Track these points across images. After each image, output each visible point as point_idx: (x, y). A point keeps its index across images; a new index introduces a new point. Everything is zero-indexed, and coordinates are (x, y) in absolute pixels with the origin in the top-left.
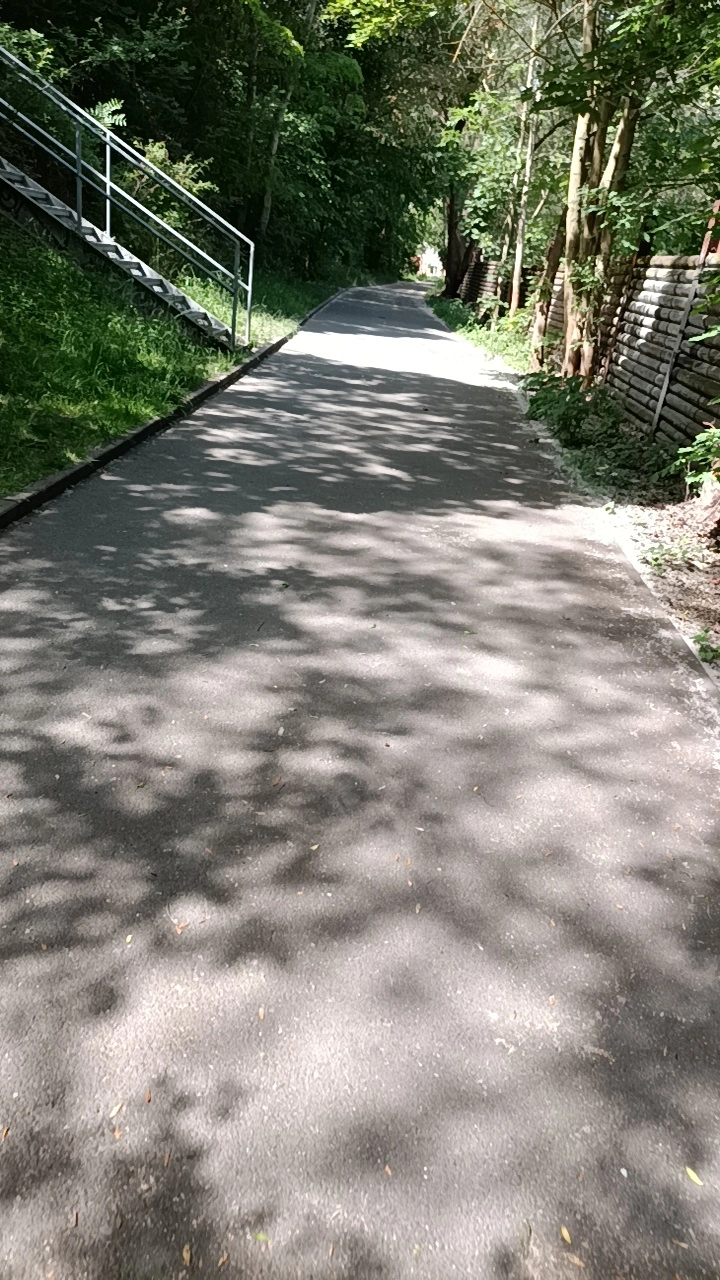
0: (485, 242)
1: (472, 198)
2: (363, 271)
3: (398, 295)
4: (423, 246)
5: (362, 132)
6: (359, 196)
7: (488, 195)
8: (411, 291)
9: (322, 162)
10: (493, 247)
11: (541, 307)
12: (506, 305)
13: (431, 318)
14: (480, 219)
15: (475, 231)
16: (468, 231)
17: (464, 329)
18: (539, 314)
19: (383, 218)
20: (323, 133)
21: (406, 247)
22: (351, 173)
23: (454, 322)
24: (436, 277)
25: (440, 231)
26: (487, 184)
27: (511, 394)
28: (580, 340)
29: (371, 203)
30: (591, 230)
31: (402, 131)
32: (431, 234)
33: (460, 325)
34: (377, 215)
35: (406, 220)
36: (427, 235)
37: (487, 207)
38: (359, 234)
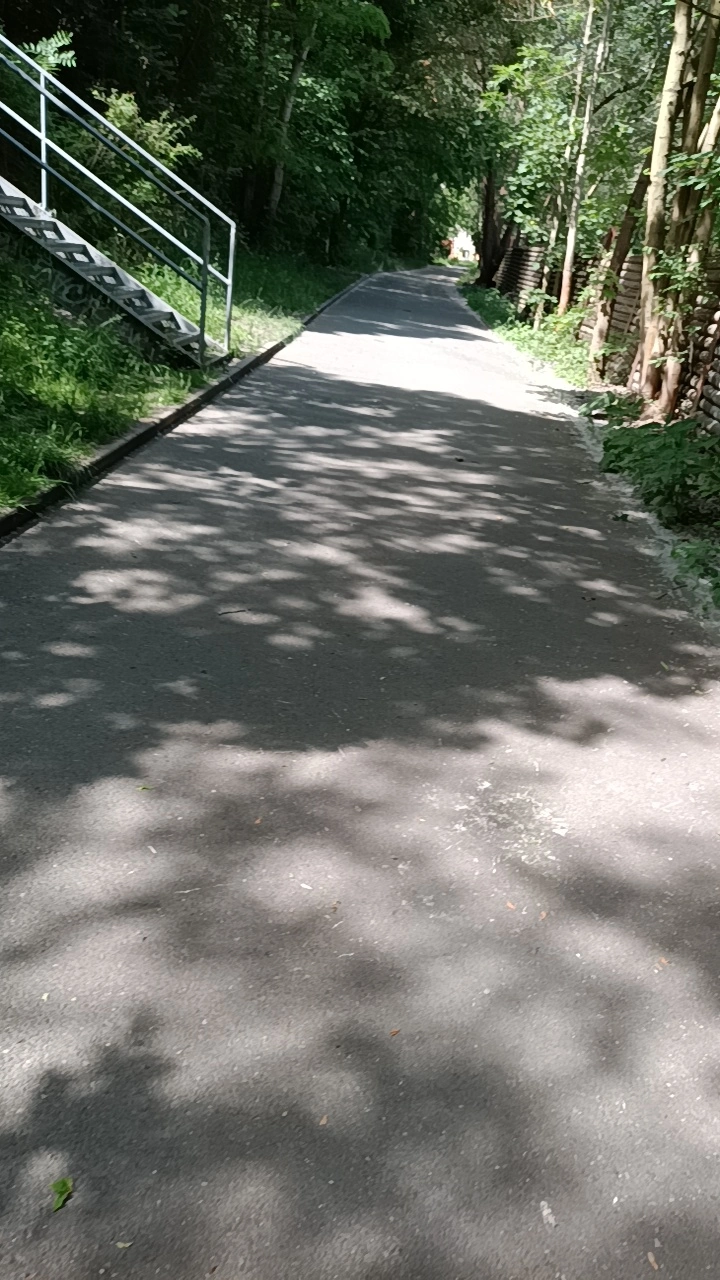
0: (530, 226)
1: (514, 174)
2: (390, 255)
3: (428, 281)
4: (456, 229)
5: (389, 102)
6: (386, 173)
7: (534, 171)
8: (442, 277)
9: (344, 134)
10: (540, 231)
11: (604, 306)
12: (554, 299)
13: (464, 310)
14: (525, 199)
15: (518, 213)
16: (510, 213)
17: (503, 327)
18: (600, 315)
19: (412, 197)
20: (346, 100)
21: (437, 230)
22: (376, 146)
23: (492, 317)
24: (468, 262)
25: (473, 214)
26: (535, 158)
27: (571, 424)
28: (662, 355)
29: (399, 182)
30: (682, 210)
31: (436, 100)
32: (464, 216)
33: (499, 321)
34: (407, 195)
35: (438, 201)
36: (460, 218)
37: (534, 185)
38: (387, 216)
